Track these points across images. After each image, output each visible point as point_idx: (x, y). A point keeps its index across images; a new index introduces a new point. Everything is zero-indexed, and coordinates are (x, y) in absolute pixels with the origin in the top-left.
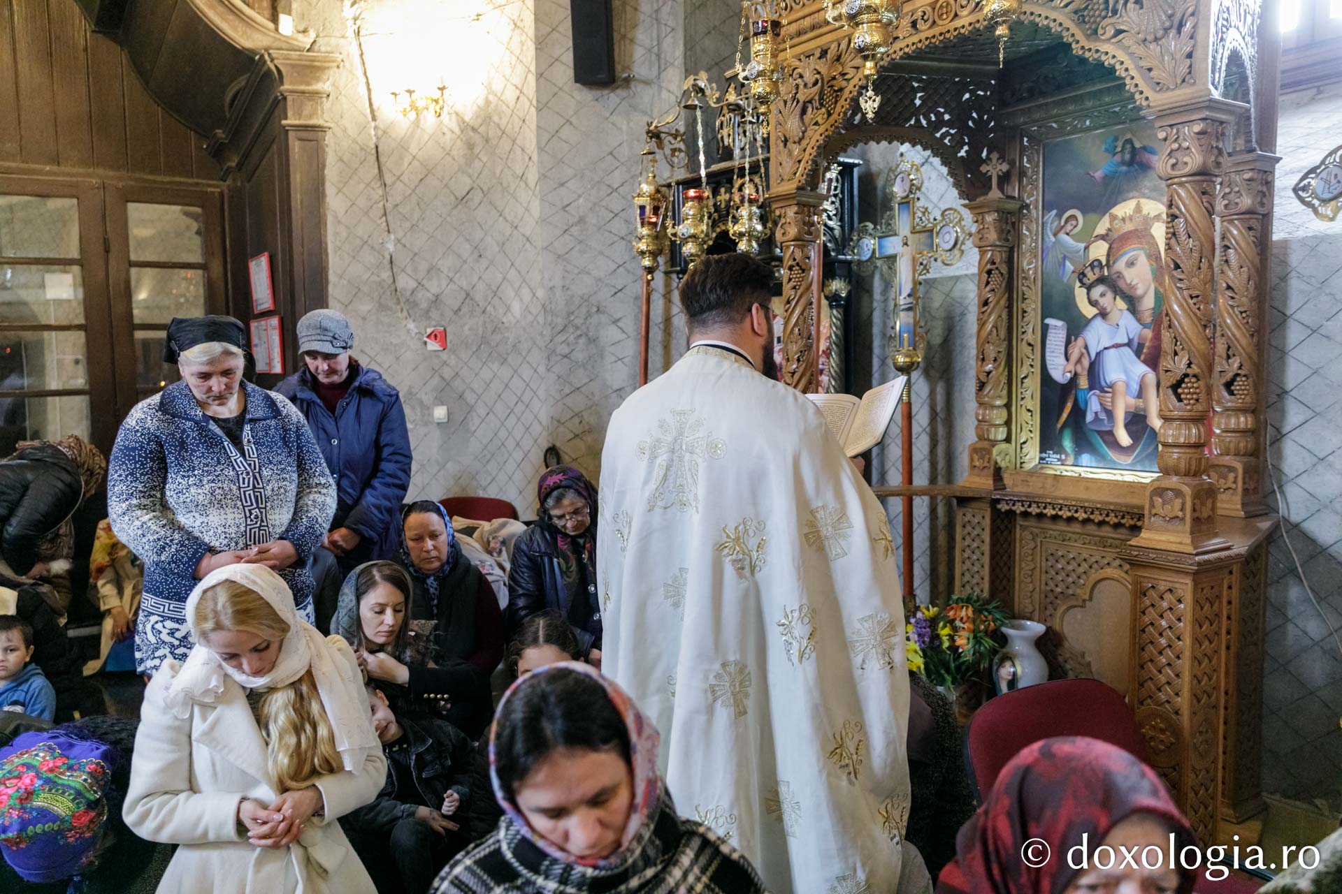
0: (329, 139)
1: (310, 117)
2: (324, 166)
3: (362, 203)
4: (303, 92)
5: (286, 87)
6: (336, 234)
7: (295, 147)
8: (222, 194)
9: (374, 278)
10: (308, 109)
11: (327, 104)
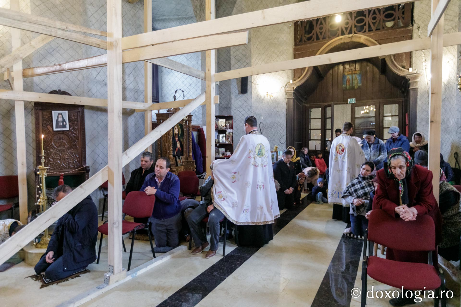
0: (419, 90)
1: (415, 86)
2: (417, 95)
3: (424, 102)
4: (414, 82)
5: (410, 81)
6: (419, 109)
7: (412, 93)
8: (403, 101)
9: (426, 117)
10: (415, 85)
11: (419, 83)
